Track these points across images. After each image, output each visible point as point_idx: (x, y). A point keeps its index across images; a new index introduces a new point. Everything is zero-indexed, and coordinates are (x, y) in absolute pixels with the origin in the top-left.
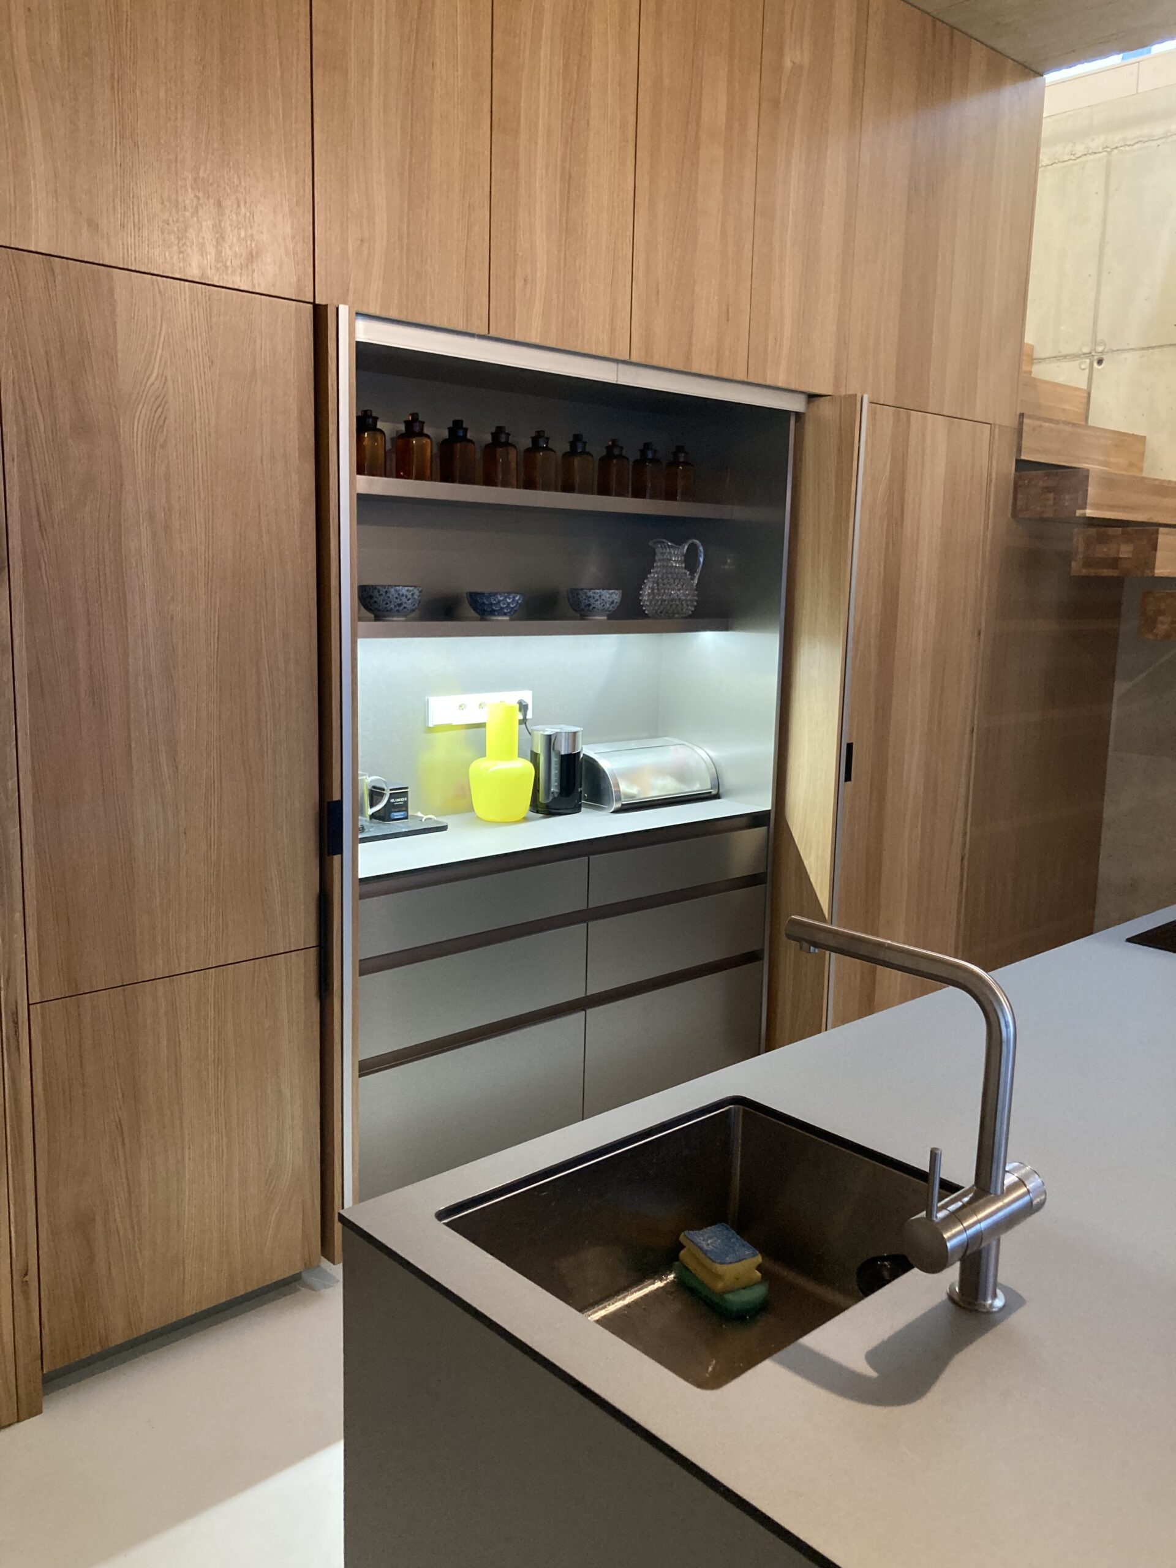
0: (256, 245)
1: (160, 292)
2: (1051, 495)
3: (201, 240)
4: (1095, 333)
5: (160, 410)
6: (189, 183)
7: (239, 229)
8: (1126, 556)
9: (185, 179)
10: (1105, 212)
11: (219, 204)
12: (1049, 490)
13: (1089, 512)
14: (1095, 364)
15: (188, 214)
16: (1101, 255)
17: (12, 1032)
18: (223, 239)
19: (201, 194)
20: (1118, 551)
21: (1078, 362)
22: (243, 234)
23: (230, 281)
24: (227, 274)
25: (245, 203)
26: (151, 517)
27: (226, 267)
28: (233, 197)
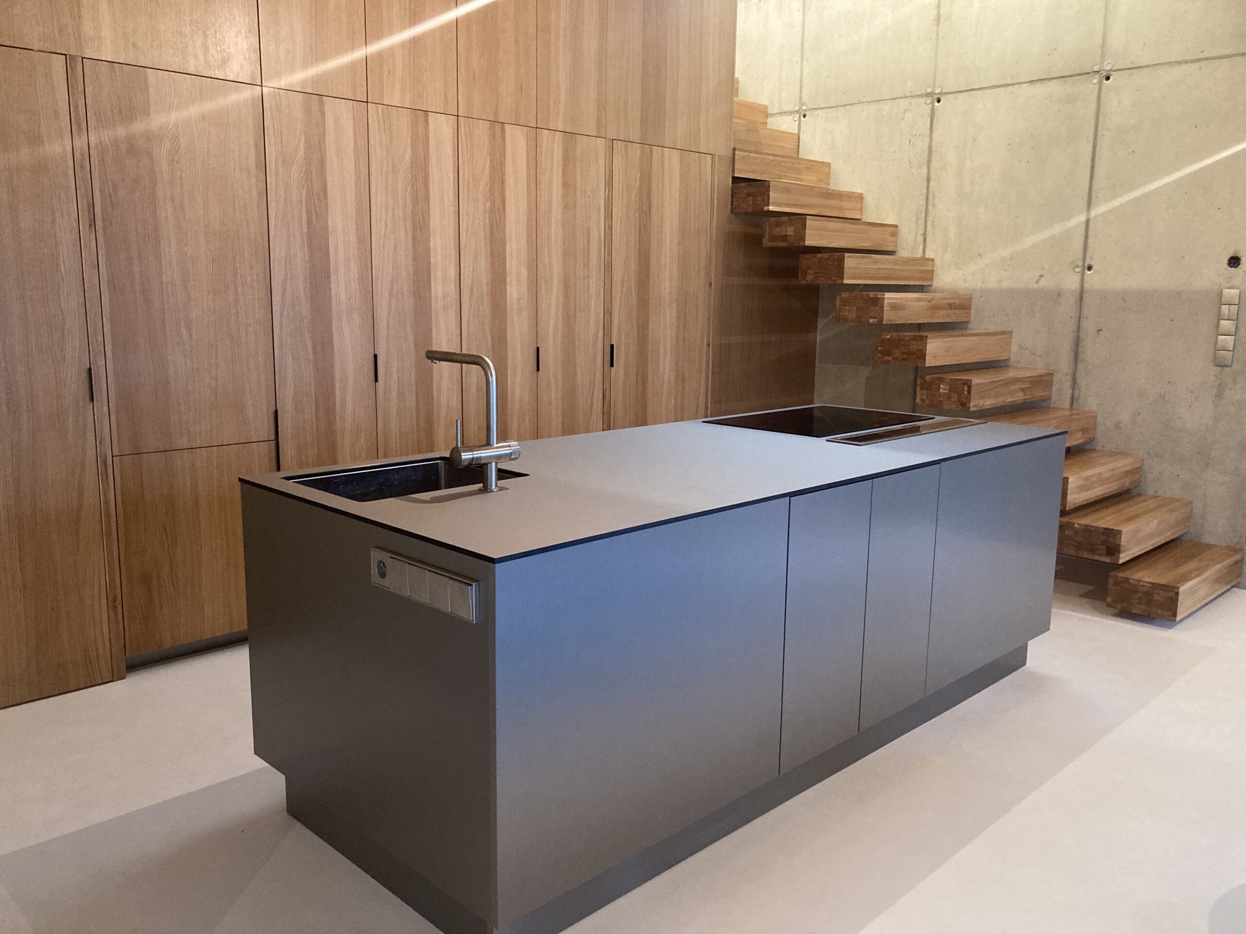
0: (227, 55)
1: (173, 80)
2: (751, 198)
3: (195, 52)
4: (801, 98)
5: (175, 143)
6: (187, 22)
7: (217, 46)
8: (791, 234)
9: (185, 21)
10: (803, 23)
11: (205, 33)
12: (748, 195)
13: (771, 208)
14: (802, 117)
15: (187, 39)
16: (802, 49)
17: (104, 471)
18: (208, 52)
19: (194, 28)
20: (786, 231)
21: (792, 117)
22: (219, 48)
23: (213, 74)
24: (210, 70)
25: (220, 32)
26: (173, 199)
27: (210, 66)
28: (212, 29)
